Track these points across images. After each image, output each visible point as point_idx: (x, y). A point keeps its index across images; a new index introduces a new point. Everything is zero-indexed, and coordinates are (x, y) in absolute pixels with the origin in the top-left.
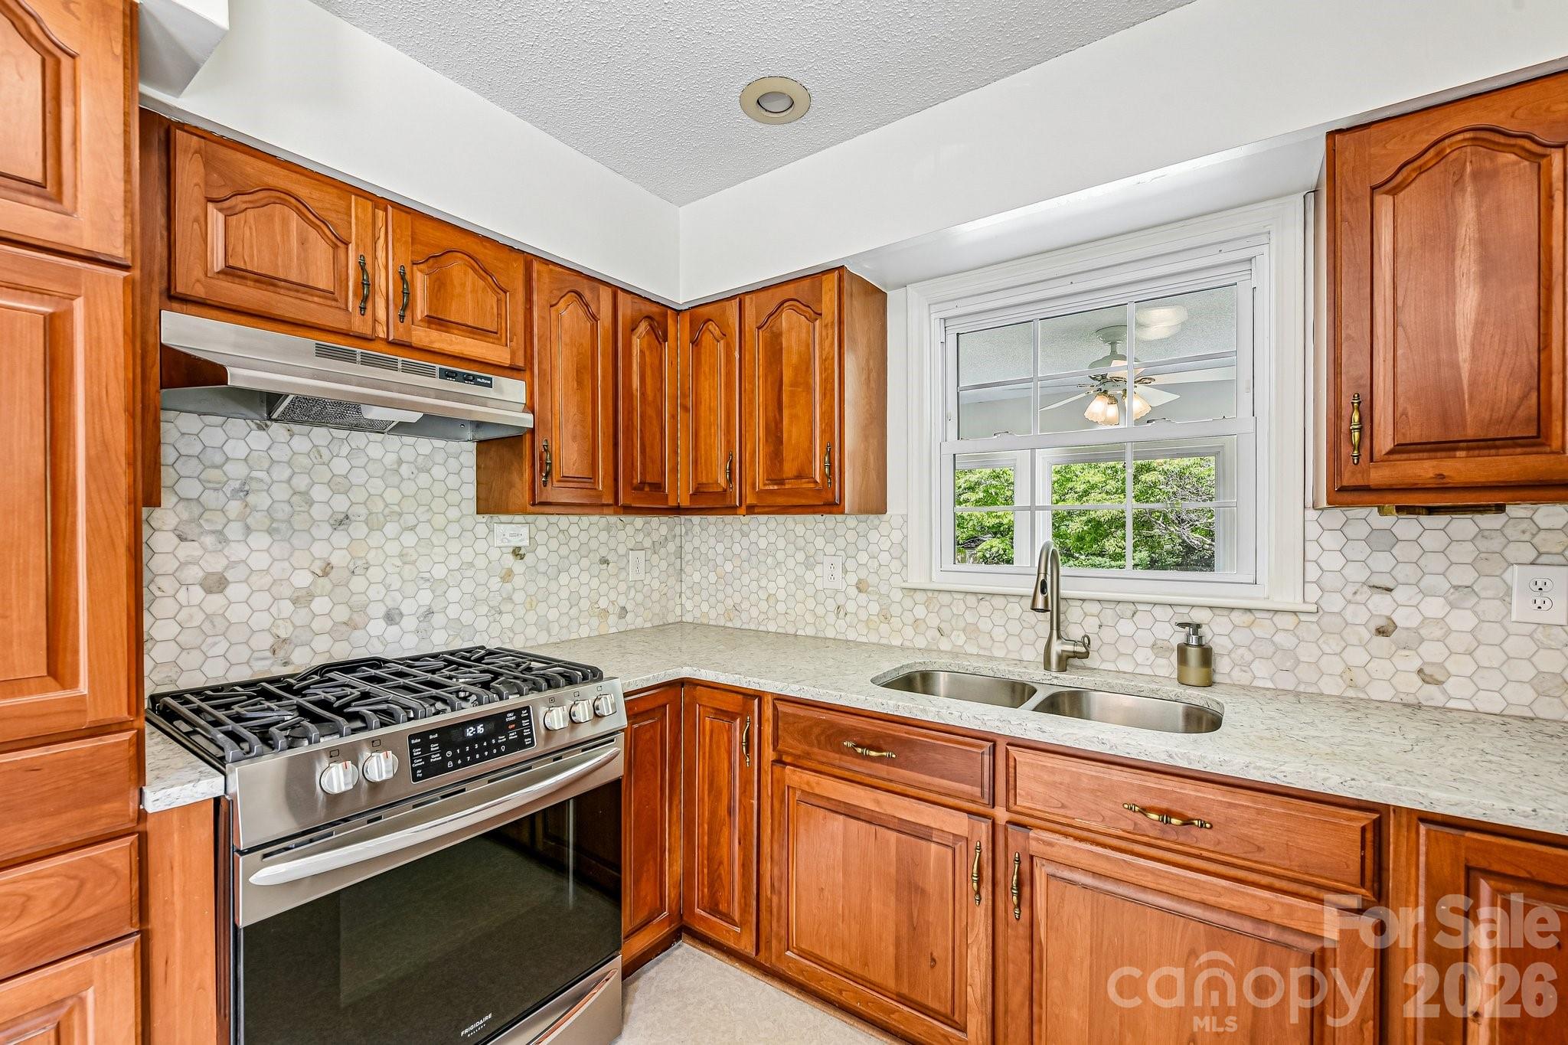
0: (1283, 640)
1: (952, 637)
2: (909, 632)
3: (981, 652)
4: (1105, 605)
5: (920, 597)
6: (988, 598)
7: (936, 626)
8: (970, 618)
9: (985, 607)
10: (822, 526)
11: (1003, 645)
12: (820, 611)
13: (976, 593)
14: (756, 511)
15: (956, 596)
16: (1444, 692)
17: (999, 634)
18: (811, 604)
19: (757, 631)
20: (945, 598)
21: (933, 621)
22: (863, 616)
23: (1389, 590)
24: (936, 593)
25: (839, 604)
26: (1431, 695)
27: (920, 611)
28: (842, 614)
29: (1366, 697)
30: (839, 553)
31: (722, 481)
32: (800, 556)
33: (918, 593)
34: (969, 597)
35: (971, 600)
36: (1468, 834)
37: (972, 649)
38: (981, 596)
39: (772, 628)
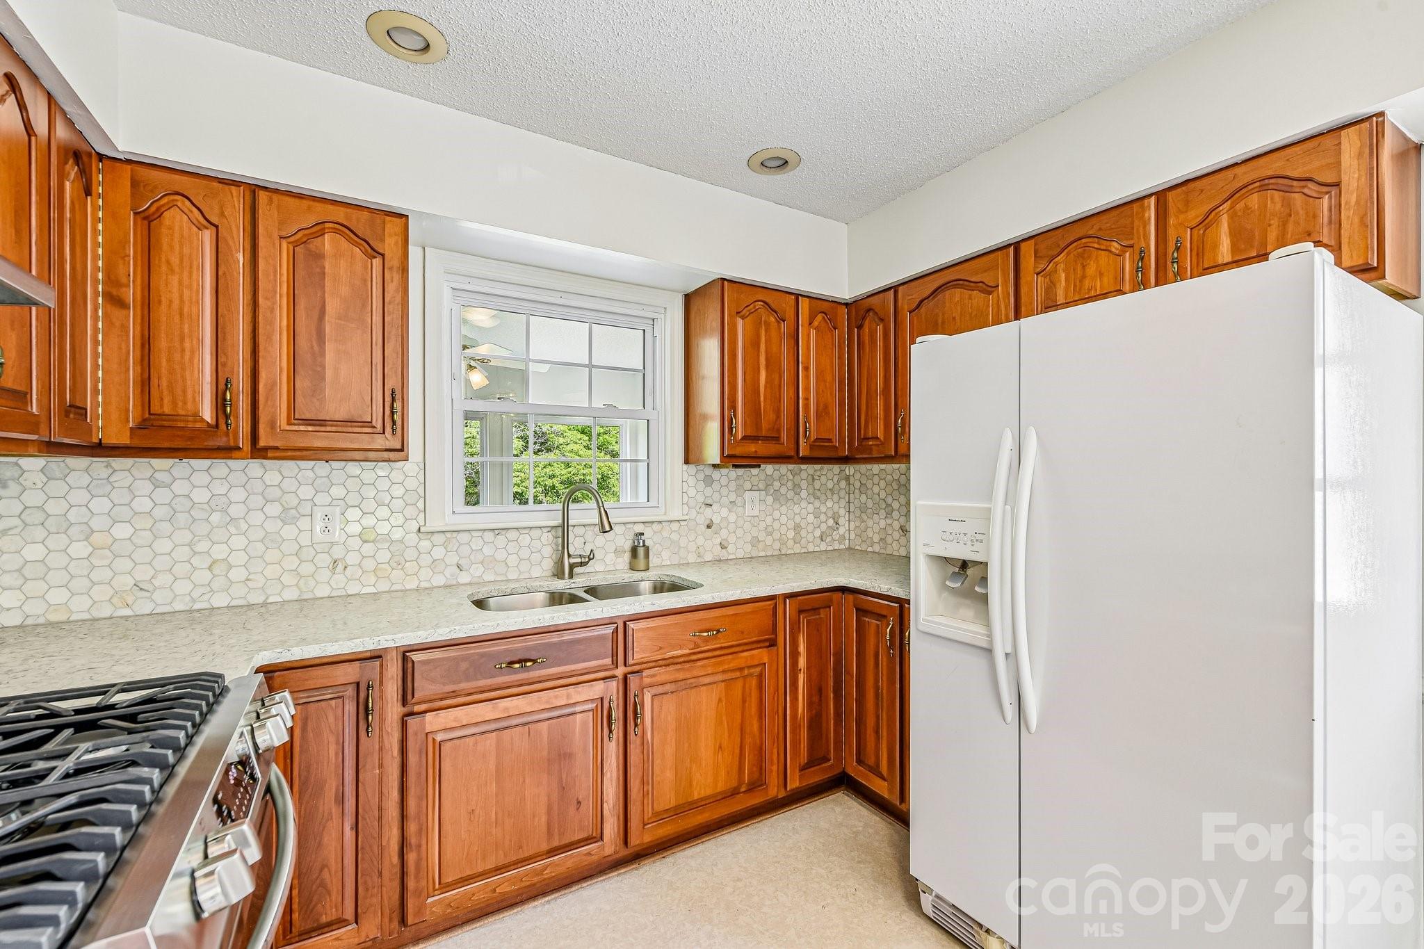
0: (675, 537)
1: (471, 571)
2: (425, 573)
3: (499, 578)
4: (588, 528)
5: (438, 539)
6: (504, 532)
7: (455, 562)
8: (487, 551)
9: (501, 541)
10: (310, 474)
11: (516, 568)
12: (307, 569)
13: (493, 530)
14: (270, 454)
15: (475, 534)
16: (728, 552)
17: (513, 560)
18: (291, 563)
19: (191, 611)
20: (464, 537)
21: (453, 559)
22: (369, 564)
23: (711, 505)
24: (455, 535)
25: (336, 557)
26: (724, 554)
27: (438, 553)
28: (340, 567)
29: (703, 561)
30: (335, 503)
31: (207, 414)
32: (273, 509)
33: (436, 535)
34: (486, 533)
35: (489, 536)
36: (799, 598)
37: (489, 577)
38: (497, 531)
39: (220, 601)
